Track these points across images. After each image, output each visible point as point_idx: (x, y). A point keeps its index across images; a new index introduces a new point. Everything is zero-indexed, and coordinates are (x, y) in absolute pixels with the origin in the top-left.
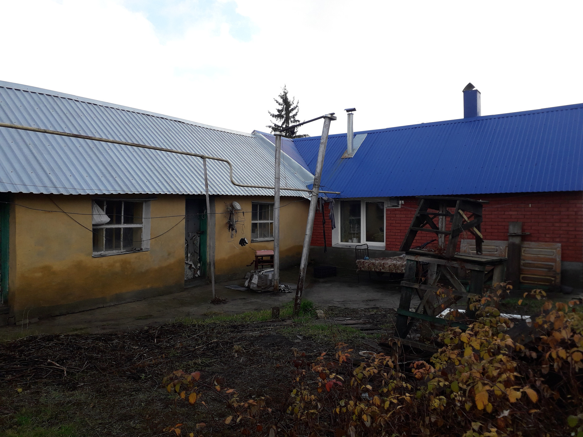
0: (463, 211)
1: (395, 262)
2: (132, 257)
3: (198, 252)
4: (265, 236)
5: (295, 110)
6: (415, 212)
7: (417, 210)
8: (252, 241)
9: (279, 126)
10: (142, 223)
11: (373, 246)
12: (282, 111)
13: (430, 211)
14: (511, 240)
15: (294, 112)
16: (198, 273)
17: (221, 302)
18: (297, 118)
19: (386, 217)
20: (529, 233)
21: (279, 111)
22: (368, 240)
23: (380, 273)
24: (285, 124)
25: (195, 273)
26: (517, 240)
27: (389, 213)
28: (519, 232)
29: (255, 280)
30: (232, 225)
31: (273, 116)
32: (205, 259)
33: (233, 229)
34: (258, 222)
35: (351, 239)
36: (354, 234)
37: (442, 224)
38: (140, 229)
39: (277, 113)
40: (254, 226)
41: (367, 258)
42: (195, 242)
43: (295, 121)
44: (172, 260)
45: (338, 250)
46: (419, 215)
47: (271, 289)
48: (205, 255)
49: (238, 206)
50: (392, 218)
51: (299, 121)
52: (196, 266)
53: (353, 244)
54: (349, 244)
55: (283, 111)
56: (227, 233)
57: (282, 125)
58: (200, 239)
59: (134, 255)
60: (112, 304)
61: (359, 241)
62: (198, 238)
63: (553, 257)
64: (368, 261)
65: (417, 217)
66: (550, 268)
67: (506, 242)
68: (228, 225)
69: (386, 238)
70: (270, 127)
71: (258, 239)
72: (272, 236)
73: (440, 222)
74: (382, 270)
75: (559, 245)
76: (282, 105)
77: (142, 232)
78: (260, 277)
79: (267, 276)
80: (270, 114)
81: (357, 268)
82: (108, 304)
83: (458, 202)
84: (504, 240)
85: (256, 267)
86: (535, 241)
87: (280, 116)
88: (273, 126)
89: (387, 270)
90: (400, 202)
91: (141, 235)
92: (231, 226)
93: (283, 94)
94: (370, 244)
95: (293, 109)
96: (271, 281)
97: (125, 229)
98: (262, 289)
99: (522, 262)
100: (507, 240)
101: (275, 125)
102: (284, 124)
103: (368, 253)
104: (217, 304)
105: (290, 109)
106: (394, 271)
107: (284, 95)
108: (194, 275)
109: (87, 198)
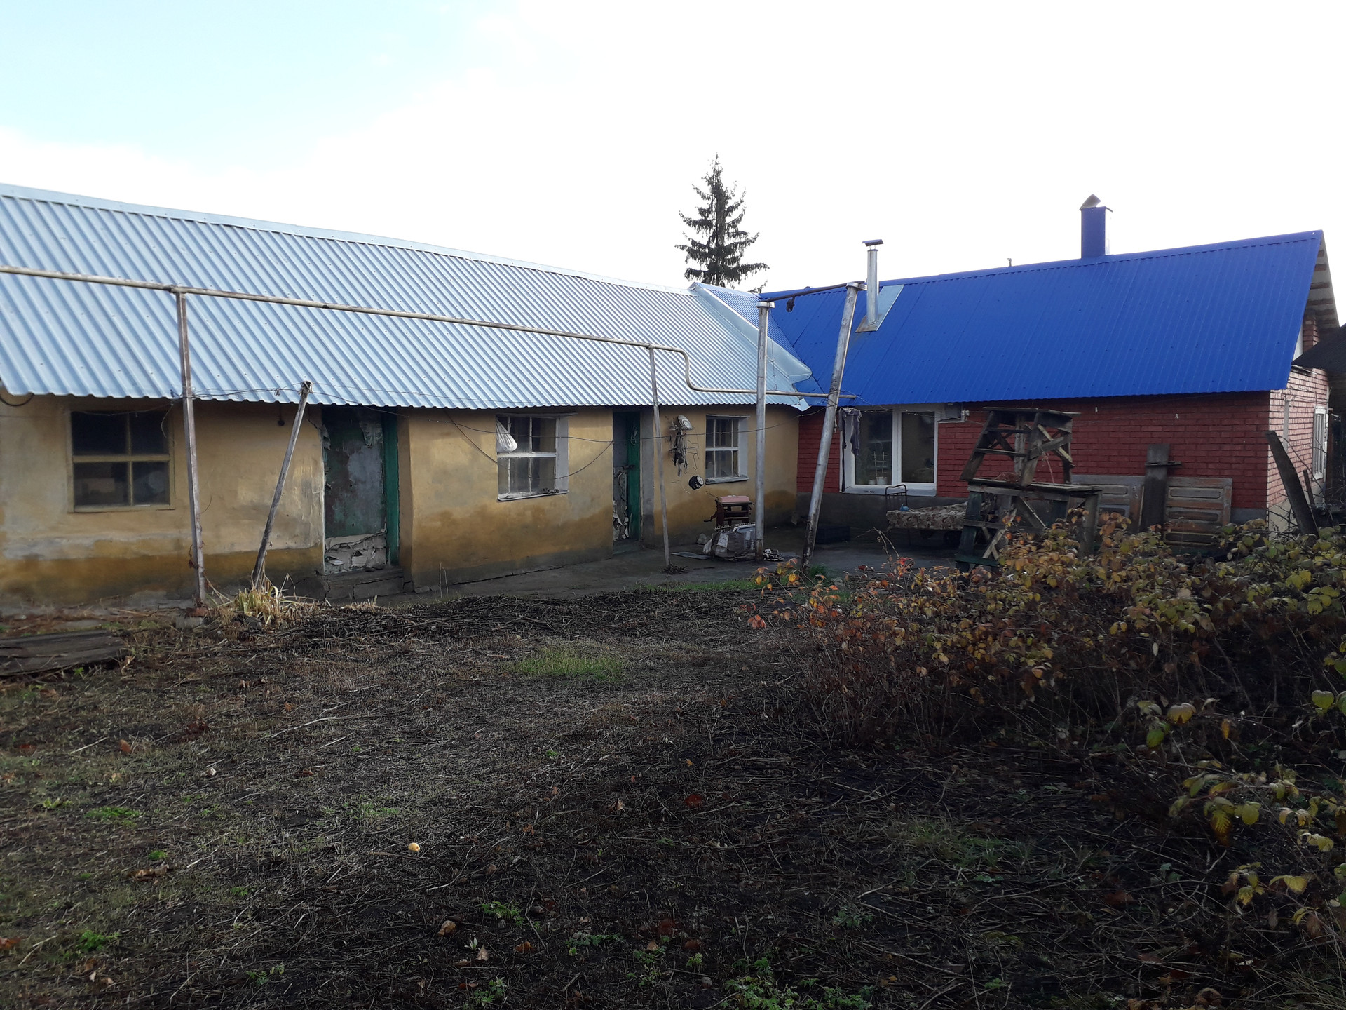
0: (1044, 426)
1: (952, 513)
2: (545, 502)
3: (625, 498)
4: (724, 474)
5: (736, 210)
6: (982, 428)
7: (985, 425)
8: (707, 482)
9: (700, 246)
10: (554, 451)
11: (913, 491)
12: (709, 211)
13: (1003, 426)
14: (1150, 474)
15: (734, 215)
16: (626, 532)
17: (679, 571)
18: (741, 227)
19: (939, 438)
20: (1179, 463)
21: (702, 211)
22: (906, 477)
23: (928, 533)
24: (715, 241)
25: (621, 533)
26: (1160, 475)
27: (944, 430)
28: (1164, 461)
29: (724, 541)
30: (679, 454)
31: (691, 223)
32: (637, 509)
33: (681, 462)
34: (715, 449)
35: (874, 478)
36: (879, 470)
37: (1019, 445)
38: (553, 459)
39: (697, 217)
40: (709, 455)
41: (906, 508)
42: (621, 482)
43: (738, 233)
44: (596, 510)
45: (853, 496)
46: (986, 433)
47: (748, 556)
48: (637, 505)
49: (686, 422)
50: (949, 441)
51: (745, 234)
52: (623, 521)
53: (879, 487)
54: (871, 487)
55: (710, 213)
56: (671, 467)
57: (709, 242)
58: (628, 477)
59: (549, 499)
60: (523, 572)
61: (889, 482)
62: (625, 476)
63: (1218, 501)
64: (907, 512)
65: (984, 436)
66: (1213, 520)
67: (1141, 477)
68: (674, 454)
69: (938, 475)
70: (683, 248)
71: (716, 479)
72: (736, 473)
73: (1016, 441)
74: (932, 527)
75: (1230, 480)
76: (709, 198)
77: (554, 465)
78: (731, 537)
79: (742, 535)
80: (682, 219)
81: (889, 525)
82: (519, 572)
83: (1037, 415)
84: (1139, 474)
85: (720, 522)
86: (1190, 475)
87: (704, 223)
88: (689, 244)
89: (940, 527)
90: (963, 413)
91: (553, 470)
92: (678, 456)
93: (711, 173)
94: (911, 486)
95: (731, 209)
96: (749, 542)
97: (535, 459)
98: (736, 555)
99: (1168, 510)
100: (1143, 474)
101: (694, 243)
102: (713, 241)
103: (908, 500)
104: (674, 573)
105: (727, 207)
106: (952, 527)
107: (713, 177)
108: (620, 535)
109: (488, 412)
